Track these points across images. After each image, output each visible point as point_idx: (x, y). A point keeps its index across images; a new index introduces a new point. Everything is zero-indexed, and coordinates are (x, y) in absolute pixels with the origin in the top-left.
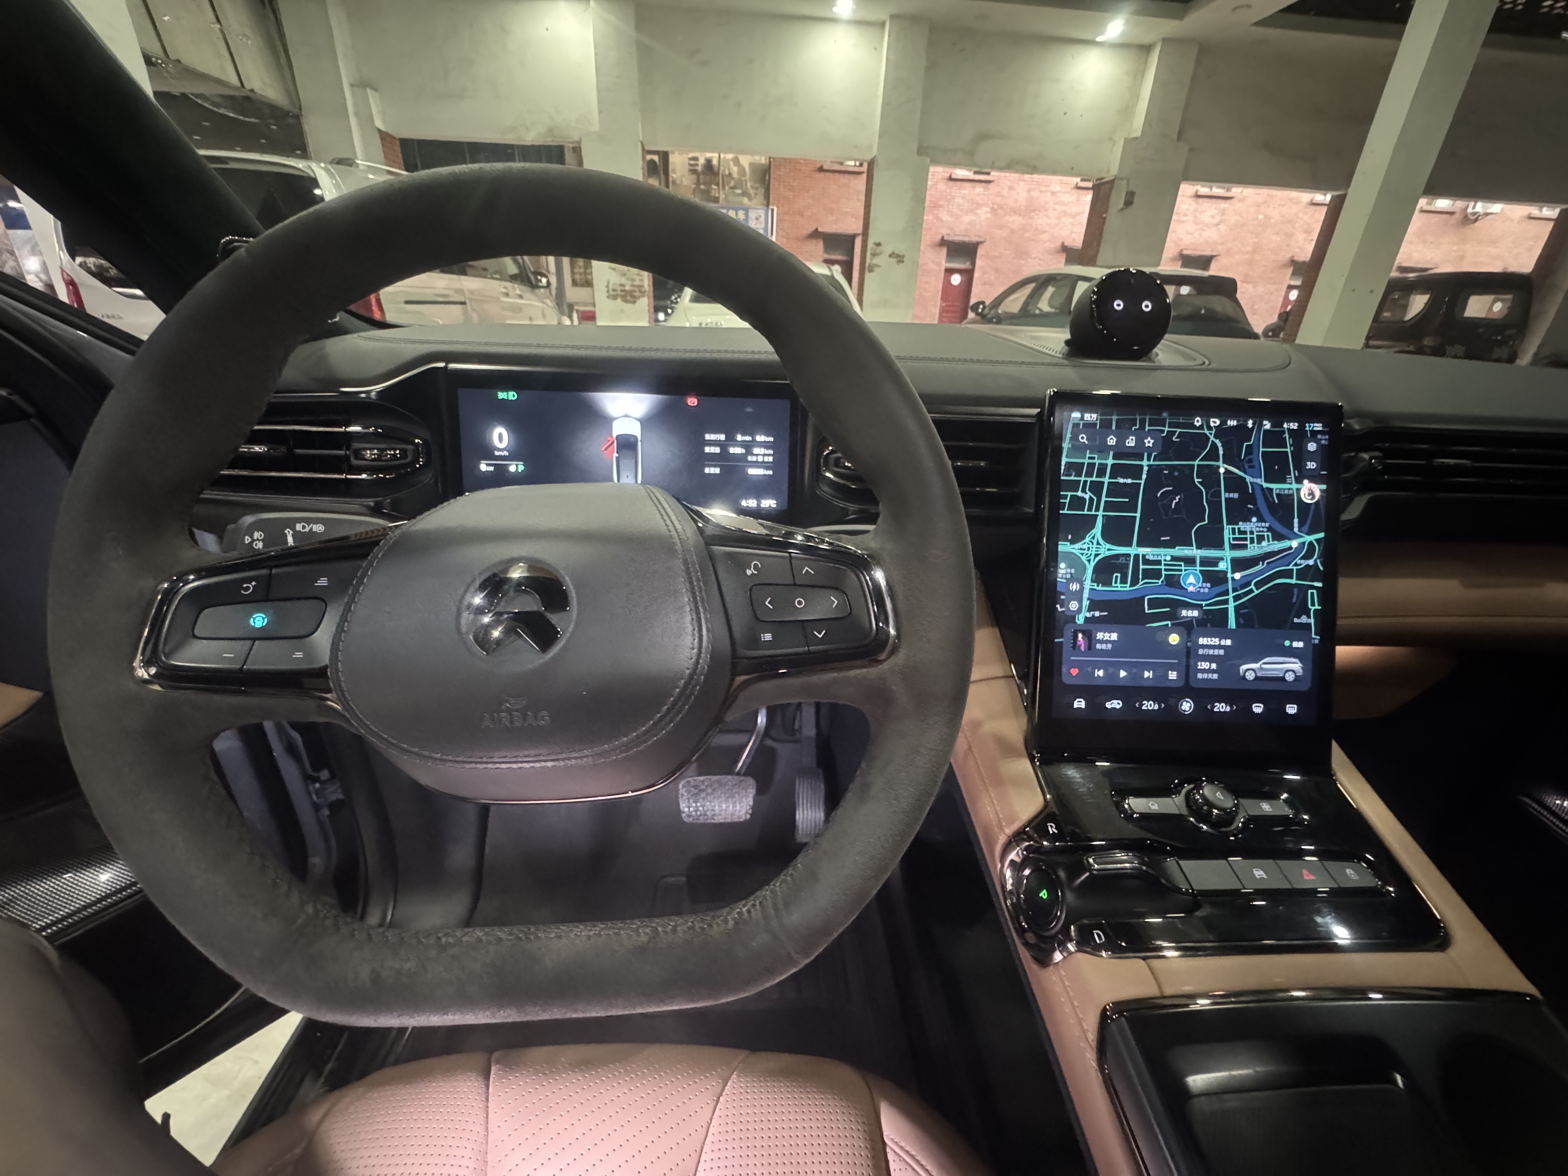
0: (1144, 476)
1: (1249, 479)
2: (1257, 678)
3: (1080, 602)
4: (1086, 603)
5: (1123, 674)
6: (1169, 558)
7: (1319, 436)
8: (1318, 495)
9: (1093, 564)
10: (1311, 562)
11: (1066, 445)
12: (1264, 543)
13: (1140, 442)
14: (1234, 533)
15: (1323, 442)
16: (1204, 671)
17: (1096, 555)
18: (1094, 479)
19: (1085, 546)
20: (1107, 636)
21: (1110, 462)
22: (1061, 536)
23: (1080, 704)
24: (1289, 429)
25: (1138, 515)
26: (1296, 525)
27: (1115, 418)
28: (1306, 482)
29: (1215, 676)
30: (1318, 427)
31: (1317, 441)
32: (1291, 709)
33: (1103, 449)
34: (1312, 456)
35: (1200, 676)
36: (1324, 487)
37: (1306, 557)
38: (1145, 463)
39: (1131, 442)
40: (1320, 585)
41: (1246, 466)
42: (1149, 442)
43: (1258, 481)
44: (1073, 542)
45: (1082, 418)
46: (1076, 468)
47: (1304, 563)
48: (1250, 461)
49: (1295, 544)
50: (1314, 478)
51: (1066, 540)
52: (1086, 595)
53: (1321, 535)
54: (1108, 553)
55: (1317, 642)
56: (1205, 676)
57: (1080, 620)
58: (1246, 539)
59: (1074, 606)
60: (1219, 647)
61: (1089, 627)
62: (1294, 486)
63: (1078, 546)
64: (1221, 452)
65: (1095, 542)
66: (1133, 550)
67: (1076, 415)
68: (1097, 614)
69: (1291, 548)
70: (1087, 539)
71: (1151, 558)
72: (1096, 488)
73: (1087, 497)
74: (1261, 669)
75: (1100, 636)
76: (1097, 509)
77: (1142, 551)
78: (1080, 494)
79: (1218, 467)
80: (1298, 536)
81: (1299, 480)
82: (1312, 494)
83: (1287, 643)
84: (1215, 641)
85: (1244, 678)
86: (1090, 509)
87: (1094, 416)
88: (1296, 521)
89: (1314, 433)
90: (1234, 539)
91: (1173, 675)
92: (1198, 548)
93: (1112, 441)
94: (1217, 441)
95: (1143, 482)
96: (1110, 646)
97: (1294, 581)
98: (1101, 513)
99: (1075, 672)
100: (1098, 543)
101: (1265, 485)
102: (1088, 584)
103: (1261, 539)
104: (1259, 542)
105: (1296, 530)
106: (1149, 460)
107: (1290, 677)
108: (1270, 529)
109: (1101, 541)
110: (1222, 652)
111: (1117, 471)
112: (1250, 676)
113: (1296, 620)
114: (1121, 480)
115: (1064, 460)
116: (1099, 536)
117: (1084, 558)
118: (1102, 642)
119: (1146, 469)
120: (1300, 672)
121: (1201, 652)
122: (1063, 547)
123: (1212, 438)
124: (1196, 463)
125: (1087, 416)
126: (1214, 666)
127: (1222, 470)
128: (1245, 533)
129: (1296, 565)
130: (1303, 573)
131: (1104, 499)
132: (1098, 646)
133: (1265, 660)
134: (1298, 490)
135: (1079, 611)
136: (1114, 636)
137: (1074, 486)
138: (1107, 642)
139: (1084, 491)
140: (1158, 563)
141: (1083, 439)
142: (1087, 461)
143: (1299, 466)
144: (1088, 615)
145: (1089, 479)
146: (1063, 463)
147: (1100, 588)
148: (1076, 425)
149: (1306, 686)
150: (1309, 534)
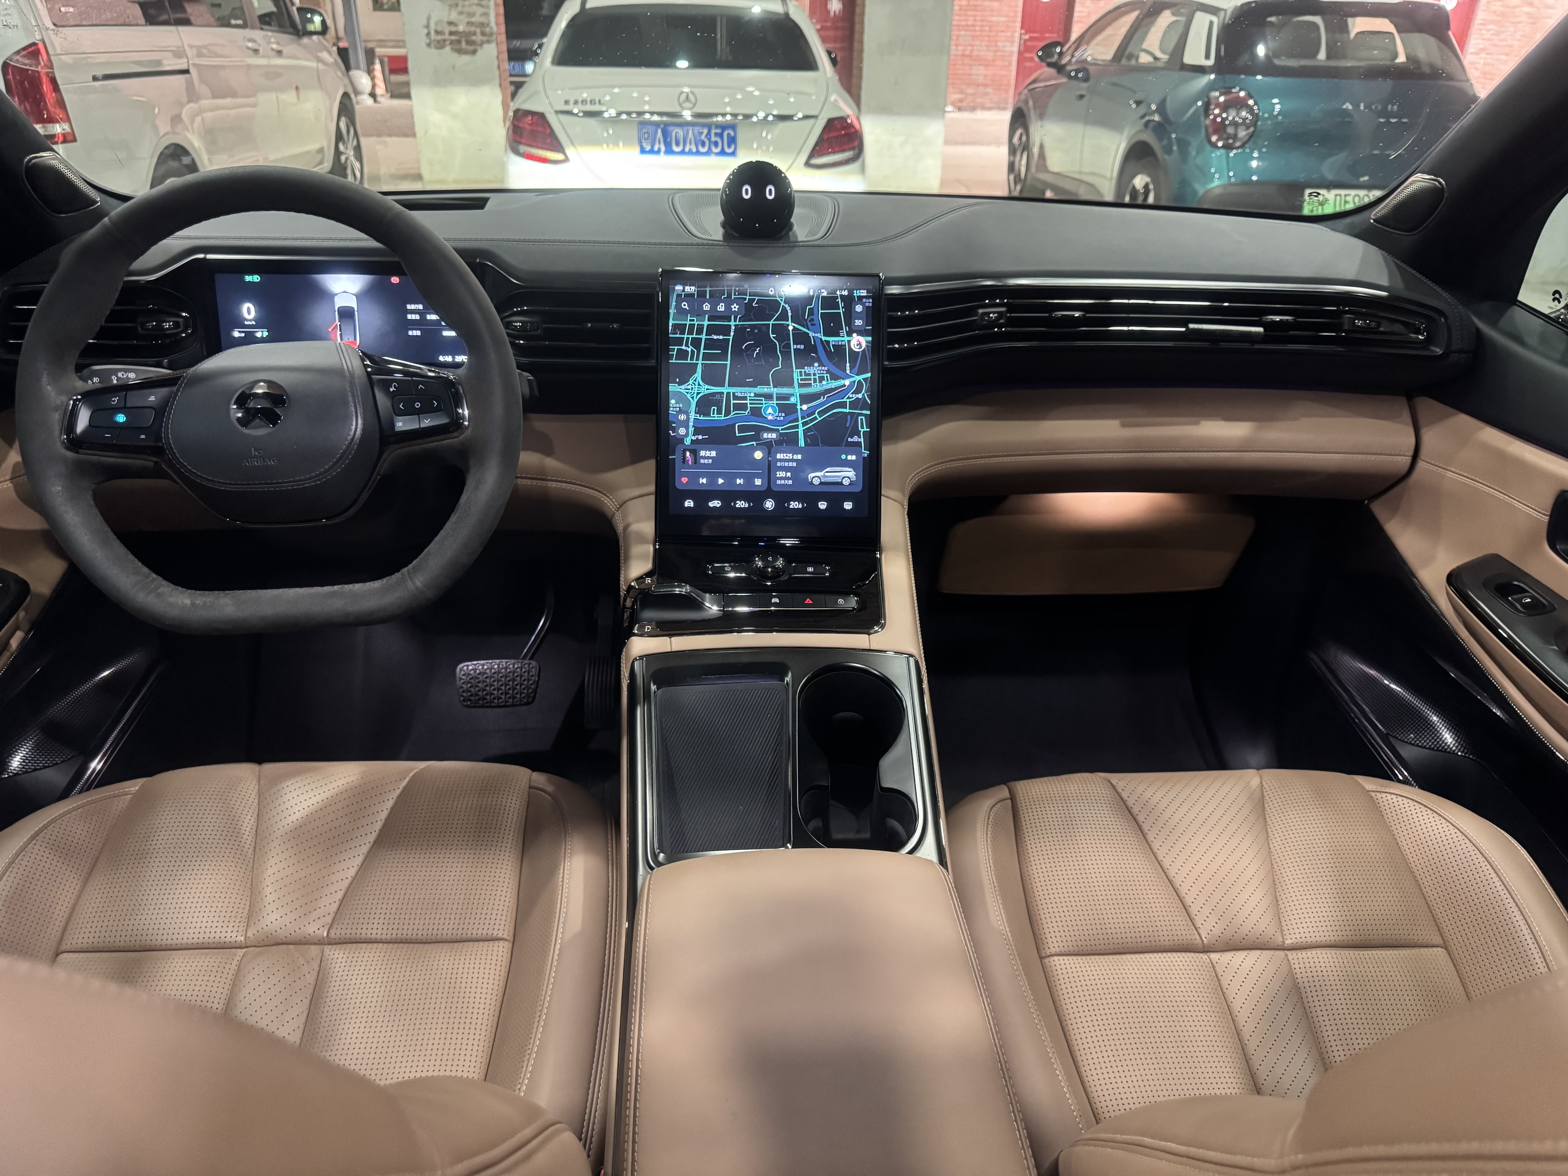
0: (732, 334)
1: (811, 334)
2: (821, 483)
3: (687, 428)
4: (691, 429)
5: (721, 481)
6: (752, 395)
7: (864, 300)
8: (864, 345)
9: (696, 400)
10: (860, 396)
11: (672, 311)
12: (824, 383)
13: (728, 307)
14: (801, 375)
15: (867, 304)
16: (781, 478)
17: (698, 394)
18: (694, 336)
19: (690, 387)
20: (708, 454)
21: (706, 323)
22: (671, 380)
23: (689, 503)
24: (841, 295)
25: (729, 363)
26: (848, 368)
27: (708, 289)
28: (855, 335)
29: (790, 482)
30: (864, 293)
31: (863, 304)
32: (848, 506)
33: (700, 314)
34: (859, 316)
35: (779, 482)
36: (870, 339)
37: (857, 391)
38: (732, 323)
39: (721, 308)
40: (868, 412)
41: (809, 324)
42: (735, 307)
43: (818, 335)
44: (680, 384)
45: (684, 290)
46: (681, 328)
47: (855, 396)
48: (812, 320)
49: (847, 382)
50: (861, 333)
51: (676, 382)
52: (691, 424)
53: (869, 375)
54: (707, 392)
55: (866, 455)
56: (783, 482)
57: (688, 442)
58: (810, 379)
59: (682, 431)
60: (792, 460)
61: (694, 447)
62: (846, 338)
63: (683, 387)
64: (790, 314)
65: (697, 383)
66: (725, 390)
67: (679, 288)
68: (700, 437)
69: (844, 385)
70: (691, 382)
71: (739, 395)
72: (696, 343)
73: (689, 350)
74: (824, 476)
75: (702, 453)
76: (697, 359)
77: (732, 390)
78: (684, 347)
79: (788, 325)
80: (849, 377)
81: (849, 334)
82: (860, 344)
83: (843, 457)
84: (790, 456)
85: (812, 483)
86: (692, 359)
87: (693, 288)
88: (848, 365)
89: (860, 298)
90: (802, 380)
91: (758, 482)
92: (774, 387)
93: (706, 307)
94: (786, 306)
95: (731, 338)
96: (710, 461)
97: (847, 410)
98: (700, 362)
99: (684, 480)
100: (699, 385)
101: (824, 338)
102: (692, 416)
103: (821, 379)
104: (820, 382)
105: (848, 372)
106: (735, 321)
107: (846, 482)
108: (828, 372)
109: (701, 383)
110: (795, 464)
111: (711, 330)
112: (816, 482)
113: (850, 440)
114: (715, 337)
115: (671, 322)
116: (699, 379)
117: (689, 396)
118: (704, 458)
119: (733, 328)
120: (854, 479)
121: (779, 464)
122: (673, 388)
123: (782, 303)
124: (771, 323)
125: (687, 288)
126: (789, 474)
127: (791, 328)
128: (810, 375)
129: (849, 398)
130: (854, 404)
131: (702, 351)
132: (702, 461)
133: (827, 470)
134: (849, 342)
135: (687, 435)
136: (714, 454)
137: (679, 342)
138: (708, 458)
139: (687, 345)
140: (745, 398)
141: (685, 305)
142: (688, 323)
143: (849, 322)
144: (693, 438)
145: (691, 336)
146: (670, 324)
147: (702, 418)
148: (679, 296)
149: (858, 488)
150: (857, 375)
